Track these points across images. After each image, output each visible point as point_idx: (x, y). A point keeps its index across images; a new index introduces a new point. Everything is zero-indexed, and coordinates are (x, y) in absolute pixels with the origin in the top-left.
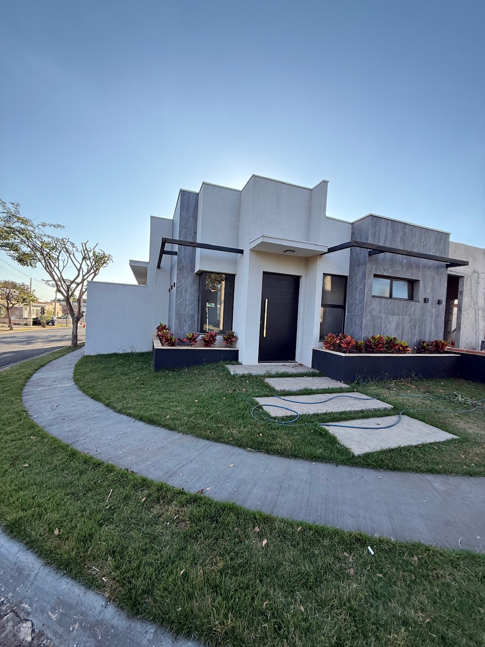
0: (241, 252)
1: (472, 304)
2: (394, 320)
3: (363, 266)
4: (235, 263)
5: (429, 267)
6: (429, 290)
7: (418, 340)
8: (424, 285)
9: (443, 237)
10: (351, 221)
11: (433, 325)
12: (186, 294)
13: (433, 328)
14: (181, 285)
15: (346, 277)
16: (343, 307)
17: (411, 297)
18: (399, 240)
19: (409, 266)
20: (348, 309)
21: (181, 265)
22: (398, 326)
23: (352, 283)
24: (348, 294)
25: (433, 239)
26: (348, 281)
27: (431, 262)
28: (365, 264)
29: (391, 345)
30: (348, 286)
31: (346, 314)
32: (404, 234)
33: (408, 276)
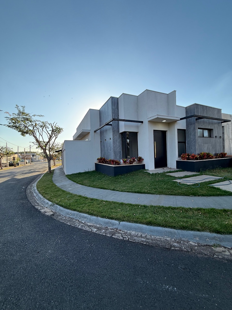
0: (142, 122)
1: (228, 137)
2: (206, 146)
3: (194, 125)
4: (138, 127)
5: (216, 123)
6: (216, 133)
7: (215, 153)
8: (215, 130)
9: (219, 110)
10: (185, 106)
11: (219, 147)
12: (117, 143)
13: (219, 148)
14: (115, 138)
15: (184, 130)
16: (185, 142)
17: (210, 136)
18: (205, 113)
19: (209, 123)
20: (187, 143)
21: (114, 130)
22: (207, 148)
23: (188, 132)
24: (186, 137)
25: (216, 112)
26: (186, 132)
27: (216, 121)
28: (194, 124)
29: (208, 156)
30: (186, 133)
31: (187, 145)
32: (207, 111)
33: (209, 128)
